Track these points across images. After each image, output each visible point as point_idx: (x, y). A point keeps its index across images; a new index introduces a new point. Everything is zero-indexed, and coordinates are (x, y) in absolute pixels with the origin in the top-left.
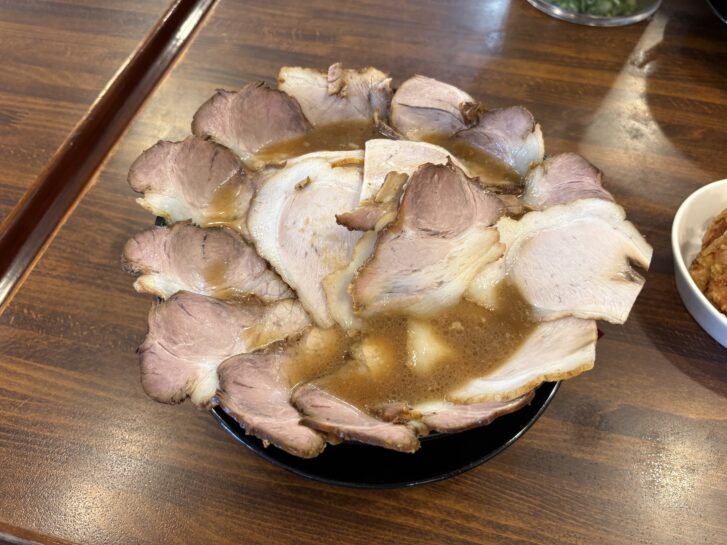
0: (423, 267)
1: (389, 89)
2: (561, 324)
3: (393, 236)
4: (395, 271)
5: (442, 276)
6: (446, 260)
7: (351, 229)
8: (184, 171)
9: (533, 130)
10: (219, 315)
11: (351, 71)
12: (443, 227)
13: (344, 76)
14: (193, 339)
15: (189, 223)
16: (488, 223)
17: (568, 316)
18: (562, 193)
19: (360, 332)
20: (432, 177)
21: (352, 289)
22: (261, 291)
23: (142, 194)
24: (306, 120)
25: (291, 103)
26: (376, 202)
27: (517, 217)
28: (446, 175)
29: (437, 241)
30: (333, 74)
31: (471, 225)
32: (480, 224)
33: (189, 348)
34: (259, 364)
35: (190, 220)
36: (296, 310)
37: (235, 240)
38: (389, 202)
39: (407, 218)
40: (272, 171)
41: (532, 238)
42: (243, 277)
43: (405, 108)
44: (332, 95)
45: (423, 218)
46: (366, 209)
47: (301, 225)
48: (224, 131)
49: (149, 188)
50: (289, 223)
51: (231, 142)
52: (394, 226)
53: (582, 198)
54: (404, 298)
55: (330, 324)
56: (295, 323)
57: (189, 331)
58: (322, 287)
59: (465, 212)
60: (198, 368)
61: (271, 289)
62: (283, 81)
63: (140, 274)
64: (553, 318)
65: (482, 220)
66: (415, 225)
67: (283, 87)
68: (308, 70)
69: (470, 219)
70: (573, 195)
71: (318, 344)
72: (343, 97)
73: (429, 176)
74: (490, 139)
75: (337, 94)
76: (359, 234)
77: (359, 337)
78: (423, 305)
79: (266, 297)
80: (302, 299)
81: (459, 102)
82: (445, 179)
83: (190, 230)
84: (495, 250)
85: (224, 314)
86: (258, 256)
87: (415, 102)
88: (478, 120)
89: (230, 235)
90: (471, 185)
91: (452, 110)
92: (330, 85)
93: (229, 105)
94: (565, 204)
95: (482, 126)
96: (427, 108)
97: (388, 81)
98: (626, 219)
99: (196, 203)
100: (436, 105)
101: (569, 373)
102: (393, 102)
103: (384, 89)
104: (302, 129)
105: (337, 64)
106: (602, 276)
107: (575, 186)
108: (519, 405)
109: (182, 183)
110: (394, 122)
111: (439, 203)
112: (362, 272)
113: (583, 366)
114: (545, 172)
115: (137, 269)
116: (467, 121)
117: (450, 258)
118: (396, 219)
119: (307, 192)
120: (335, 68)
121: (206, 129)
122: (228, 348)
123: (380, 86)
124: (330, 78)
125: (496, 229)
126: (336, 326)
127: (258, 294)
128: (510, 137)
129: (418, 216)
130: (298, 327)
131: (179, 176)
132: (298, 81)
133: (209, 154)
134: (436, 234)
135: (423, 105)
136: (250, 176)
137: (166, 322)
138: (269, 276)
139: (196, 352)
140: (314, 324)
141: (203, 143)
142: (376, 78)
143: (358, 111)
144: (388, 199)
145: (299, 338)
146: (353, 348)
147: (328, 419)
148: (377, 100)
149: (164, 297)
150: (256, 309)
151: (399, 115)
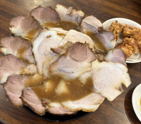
0: (69, 67)
1: (83, 17)
2: (97, 95)
3: (64, 57)
4: (62, 66)
5: (73, 71)
6: (76, 67)
7: (54, 52)
8: (24, 24)
9: (114, 40)
10: (17, 62)
11: (75, 10)
12: (78, 59)
13: (72, 10)
14: (7, 67)
15: (20, 37)
16: (90, 61)
17: (100, 94)
18: (114, 59)
19: (48, 78)
20: (79, 45)
21: (49, 67)
22: (29, 59)
23: (11, 27)
24: (60, 19)
25: (57, 14)
26: (62, 48)
27: (100, 61)
28: (83, 46)
29: (75, 62)
30: (70, 9)
31: (85, 60)
32: (88, 61)
33: (5, 69)
34: (20, 78)
35: (21, 36)
36: (35, 67)
37: (29, 44)
38: (66, 49)
39: (68, 54)
40: (46, 29)
41: (102, 69)
42: (27, 55)
43: (85, 23)
44: (68, 15)
45: (73, 55)
46: (59, 48)
47: (44, 46)
48: (38, 16)
49: (13, 26)
50: (42, 45)
51: (38, 19)
52: (64, 55)
53: (119, 63)
54: (63, 73)
55: (41, 74)
56: (33, 70)
57: (7, 65)
58: (43, 64)
59: (85, 57)
60: (4, 75)
61: (31, 60)
62: (56, 8)
63: (2, 47)
64: (96, 92)
65: (89, 60)
66: (70, 56)
67: (56, 9)
68: (64, 7)
69: (85, 59)
70: (117, 61)
71: (37, 78)
72: (70, 16)
73: (78, 45)
74: (103, 38)
75: (69, 15)
76: (55, 54)
77: (47, 80)
78: (67, 76)
79: (30, 62)
80: (37, 65)
81: (99, 26)
82: (82, 47)
83: (20, 39)
84: (89, 69)
85: (18, 63)
86: (32, 51)
87: (88, 23)
88: (102, 32)
89: (29, 43)
90: (89, 50)
91: (97, 27)
92: (68, 12)
93: (41, 10)
94: (114, 62)
95: (102, 34)
96: (90, 25)
97: (83, 15)
98: (127, 72)
99: (24, 32)
100: (93, 25)
101: (87, 110)
102: (83, 21)
103: (81, 17)
104: (58, 21)
105: (72, 7)
106: (113, 86)
107: (118, 58)
108: (72, 114)
109: (22, 27)
110: (81, 26)
111: (79, 52)
112: (53, 64)
113: (93, 110)
114: (113, 52)
115: (1, 46)
116: (99, 31)
117: (77, 67)
118: (66, 53)
119: (49, 38)
120: (71, 8)
121: (33, 15)
122: (15, 72)
123: (81, 16)
124: (69, 10)
125: (92, 64)
126: (43, 75)
127: (28, 60)
128: (108, 39)
129: (72, 54)
130: (34, 71)
131: (22, 25)
132: (60, 9)
133: (32, 21)
134: (75, 60)
135: (90, 24)
136: (40, 29)
137: (2, 61)
138: (32, 56)
139: (6, 71)
140: (38, 72)
141: (31, 18)
142: (81, 13)
143: (74, 20)
144: (66, 47)
145: (33, 75)
146: (44, 82)
147: (27, 99)
148: (79, 19)
149: (5, 54)
150: (26, 64)
151: (83, 24)
